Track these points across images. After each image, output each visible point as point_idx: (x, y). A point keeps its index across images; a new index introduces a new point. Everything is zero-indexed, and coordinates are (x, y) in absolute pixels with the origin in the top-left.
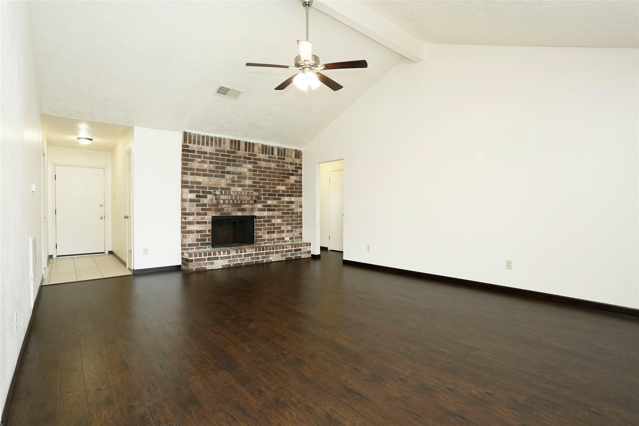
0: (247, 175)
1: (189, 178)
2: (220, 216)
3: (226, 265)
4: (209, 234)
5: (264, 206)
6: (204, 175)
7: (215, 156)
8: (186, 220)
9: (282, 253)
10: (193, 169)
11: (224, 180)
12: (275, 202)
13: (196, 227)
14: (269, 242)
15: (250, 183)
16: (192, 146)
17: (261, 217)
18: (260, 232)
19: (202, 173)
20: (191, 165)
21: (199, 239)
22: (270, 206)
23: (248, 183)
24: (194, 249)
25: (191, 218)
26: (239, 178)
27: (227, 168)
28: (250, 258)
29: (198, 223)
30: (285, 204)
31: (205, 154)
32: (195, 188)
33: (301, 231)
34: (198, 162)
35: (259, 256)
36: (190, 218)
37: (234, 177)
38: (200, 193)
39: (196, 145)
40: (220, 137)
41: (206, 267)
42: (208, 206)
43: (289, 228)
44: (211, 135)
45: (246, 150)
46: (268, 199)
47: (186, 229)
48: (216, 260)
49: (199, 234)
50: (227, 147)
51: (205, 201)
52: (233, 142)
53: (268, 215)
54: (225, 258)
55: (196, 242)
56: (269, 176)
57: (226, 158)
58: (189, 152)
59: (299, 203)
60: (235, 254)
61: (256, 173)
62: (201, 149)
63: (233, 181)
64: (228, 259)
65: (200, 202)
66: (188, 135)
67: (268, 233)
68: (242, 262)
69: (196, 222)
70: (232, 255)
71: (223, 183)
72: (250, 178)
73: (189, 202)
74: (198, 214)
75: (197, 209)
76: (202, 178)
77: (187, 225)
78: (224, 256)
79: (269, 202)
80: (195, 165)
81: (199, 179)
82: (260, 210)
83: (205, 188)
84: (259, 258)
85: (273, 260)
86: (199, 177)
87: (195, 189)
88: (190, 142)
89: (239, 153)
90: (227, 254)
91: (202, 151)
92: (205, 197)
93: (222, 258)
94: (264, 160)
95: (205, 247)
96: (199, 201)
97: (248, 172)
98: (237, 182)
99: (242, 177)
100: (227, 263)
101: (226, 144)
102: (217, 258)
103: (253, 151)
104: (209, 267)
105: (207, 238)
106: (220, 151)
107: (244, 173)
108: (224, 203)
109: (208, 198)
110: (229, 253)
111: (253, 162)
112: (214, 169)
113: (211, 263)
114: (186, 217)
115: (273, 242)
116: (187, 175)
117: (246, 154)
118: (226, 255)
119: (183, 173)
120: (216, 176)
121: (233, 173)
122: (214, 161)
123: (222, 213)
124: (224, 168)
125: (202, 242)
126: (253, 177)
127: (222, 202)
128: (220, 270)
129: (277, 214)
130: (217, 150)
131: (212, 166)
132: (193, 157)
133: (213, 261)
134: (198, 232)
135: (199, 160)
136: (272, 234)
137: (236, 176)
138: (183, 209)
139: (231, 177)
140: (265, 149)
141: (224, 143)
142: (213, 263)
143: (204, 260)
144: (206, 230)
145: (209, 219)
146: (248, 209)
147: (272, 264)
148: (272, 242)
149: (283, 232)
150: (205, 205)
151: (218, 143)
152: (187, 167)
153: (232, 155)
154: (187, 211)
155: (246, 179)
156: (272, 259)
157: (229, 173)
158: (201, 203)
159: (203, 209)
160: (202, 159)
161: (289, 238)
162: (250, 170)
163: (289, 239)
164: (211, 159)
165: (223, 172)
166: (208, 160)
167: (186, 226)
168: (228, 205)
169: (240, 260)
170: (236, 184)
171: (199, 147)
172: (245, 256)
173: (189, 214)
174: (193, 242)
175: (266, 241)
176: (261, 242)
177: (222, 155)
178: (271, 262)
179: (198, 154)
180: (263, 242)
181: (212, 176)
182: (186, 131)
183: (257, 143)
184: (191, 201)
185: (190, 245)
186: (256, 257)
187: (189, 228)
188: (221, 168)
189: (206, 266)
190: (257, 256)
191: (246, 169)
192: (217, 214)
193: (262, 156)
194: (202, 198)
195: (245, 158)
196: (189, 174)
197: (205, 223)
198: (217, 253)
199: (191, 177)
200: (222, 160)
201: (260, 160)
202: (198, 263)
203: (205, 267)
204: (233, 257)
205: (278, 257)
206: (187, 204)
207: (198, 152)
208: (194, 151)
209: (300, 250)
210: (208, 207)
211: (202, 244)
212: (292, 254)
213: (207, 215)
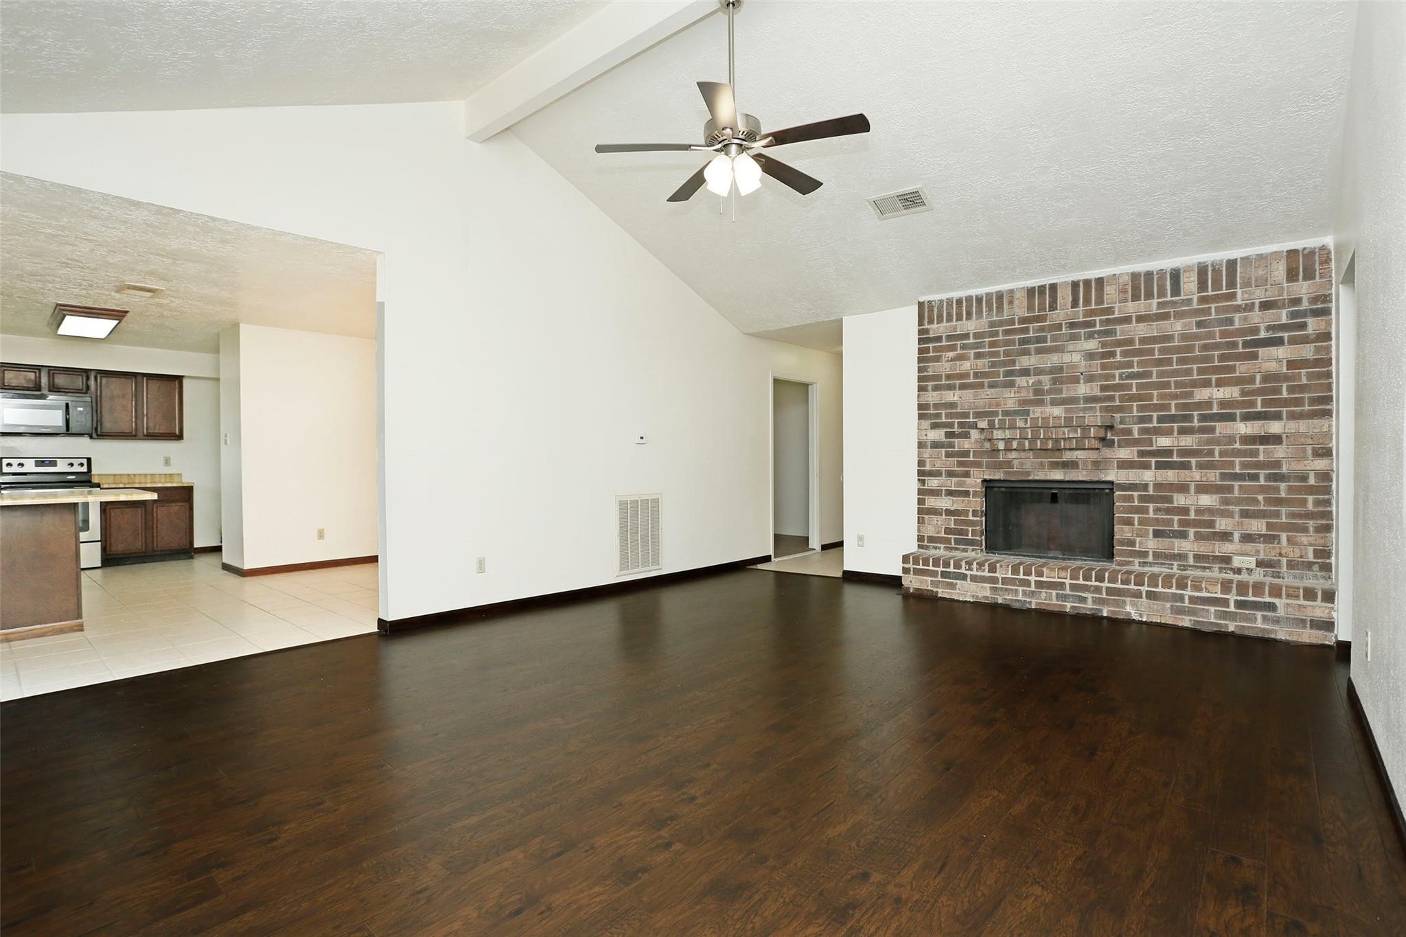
0: (1081, 370)
1: (932, 397)
2: (1004, 481)
3: (986, 598)
4: (974, 520)
5: (1142, 454)
6: (963, 387)
7: (989, 338)
8: (924, 485)
9: (1176, 601)
10: (938, 378)
11: (1013, 391)
12: (1188, 441)
13: (944, 503)
14: (1162, 564)
15: (1092, 390)
16: (935, 329)
17: (1133, 487)
18: (1126, 528)
19: (958, 382)
20: (933, 368)
21: (951, 529)
22: (1168, 452)
23: (1084, 392)
24: (939, 548)
25: (936, 482)
26: (1054, 381)
27: (1020, 362)
28: (1054, 593)
29: (950, 493)
30: (1237, 446)
31: (965, 340)
32: (944, 418)
33: (1322, 542)
34: (948, 361)
35: (1084, 595)
36: (933, 483)
37: (1040, 382)
38: (954, 428)
39: (944, 324)
40: (1000, 291)
41: (937, 590)
42: (971, 456)
43: (1258, 526)
44: (976, 293)
45: (1075, 303)
46: (1157, 432)
47: (925, 505)
48: (961, 580)
49: (953, 518)
50: (1020, 310)
51: (966, 445)
52: (1037, 291)
53: (1159, 479)
54: (983, 580)
55: (945, 533)
56: (1159, 362)
57: (1017, 337)
58: (928, 344)
59: (1310, 441)
60: (1010, 576)
61: (1112, 360)
62: (955, 329)
63: (1037, 392)
64: (989, 583)
65: (954, 448)
66: (926, 307)
67: (1157, 534)
68: (1029, 600)
69: (946, 490)
70: (1002, 576)
71: (1010, 400)
72: (1090, 379)
73: (931, 448)
74: (950, 474)
75: (948, 463)
76: (958, 393)
77: (927, 497)
78: (980, 573)
79: (1163, 442)
80: (943, 367)
81: (951, 397)
82: (1124, 465)
83: (966, 415)
84: (1084, 600)
85: (1135, 617)
86: (951, 393)
87: (944, 420)
88: (931, 322)
89: (1054, 316)
90: (989, 572)
91: (959, 333)
92: (966, 436)
93: (974, 579)
94: (1140, 319)
95: (964, 549)
96: (951, 445)
97: (1083, 363)
98: (1050, 392)
99: (1064, 379)
100: (988, 593)
101: (1016, 302)
102: (964, 577)
103: (1100, 300)
104: (943, 593)
105: (970, 529)
106: (1001, 323)
107: (1072, 366)
108: (1008, 449)
109: (972, 437)
110: (992, 569)
111: (1099, 332)
112: (987, 370)
113: (949, 584)
114: (925, 480)
115: (1180, 565)
116: (927, 391)
117: (1076, 315)
118: (986, 574)
119: (921, 389)
120: (992, 386)
121: (1039, 372)
122: (985, 352)
123: (1006, 473)
124: (1013, 362)
125: (958, 537)
126: (1100, 374)
127: (1001, 446)
128: (968, 605)
129: (1198, 478)
130: (992, 324)
131: (980, 362)
132: (938, 352)
133: (954, 581)
134: (949, 512)
135: (951, 354)
136: (1174, 540)
137: (1046, 379)
138: (921, 463)
139: (1031, 382)
140: (1141, 285)
141: (1011, 302)
142: (953, 586)
143: (934, 574)
144: (969, 510)
145: (974, 486)
146: (1085, 461)
147: (1134, 626)
148: (1175, 563)
149: (1226, 536)
150: (966, 454)
151: (995, 305)
152: (926, 374)
153: (1033, 327)
154: (928, 468)
155: (1079, 383)
156: (1133, 612)
157: (1025, 372)
158: (956, 449)
159: (960, 464)
160: (959, 351)
161: (1253, 560)
162: (1090, 356)
163: (1253, 566)
164: (977, 348)
165: (1008, 373)
166: (972, 352)
167: (925, 499)
168: (1022, 454)
169: (1025, 593)
170: (1048, 398)
171: (951, 326)
172: (1039, 584)
173: (932, 474)
174: (938, 533)
175: (1150, 559)
176: (1132, 559)
177: (1007, 332)
178: (1130, 622)
179: (948, 342)
180: (1137, 561)
181: (981, 386)
182: (921, 300)
183: (1115, 275)
184: (936, 445)
185: (931, 539)
186: (1073, 595)
187: (931, 502)
188: (1004, 364)
189: (937, 588)
190: (1080, 594)
191: (1074, 355)
192: (994, 475)
193: (1132, 308)
194: (958, 438)
195: (1072, 325)
196: (930, 388)
197: (966, 494)
198: (963, 564)
199: (935, 394)
200: (1007, 343)
201: (1126, 320)
202: (920, 579)
203: (935, 590)
204: (1005, 581)
205: (1158, 611)
206: (928, 452)
207: (949, 338)
208: (939, 339)
209: (1272, 607)
210: (971, 459)
211: (957, 541)
212: (1225, 615)
213: (969, 477)
